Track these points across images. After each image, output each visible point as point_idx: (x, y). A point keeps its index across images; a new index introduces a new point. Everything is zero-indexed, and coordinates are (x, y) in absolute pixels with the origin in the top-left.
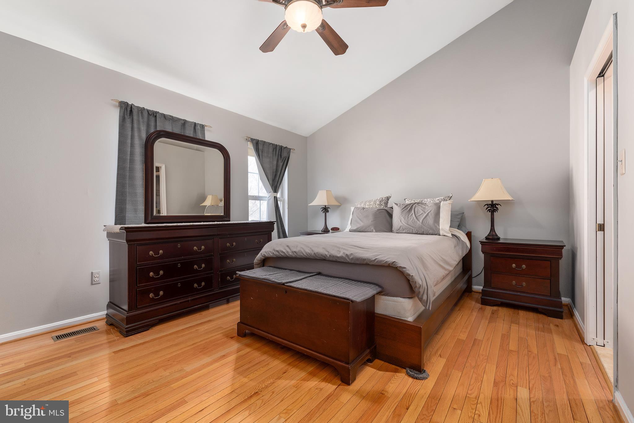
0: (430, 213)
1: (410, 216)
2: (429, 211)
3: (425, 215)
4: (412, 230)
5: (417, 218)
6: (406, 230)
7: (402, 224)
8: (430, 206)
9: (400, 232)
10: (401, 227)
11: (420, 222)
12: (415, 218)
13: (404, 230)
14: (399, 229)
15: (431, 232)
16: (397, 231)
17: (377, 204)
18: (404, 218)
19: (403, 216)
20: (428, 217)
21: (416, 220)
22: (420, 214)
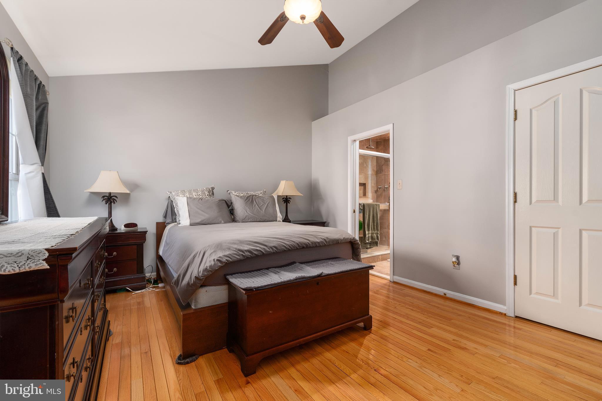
0: (269, 204)
1: (253, 206)
2: (268, 202)
3: (266, 205)
4: (257, 218)
5: (260, 208)
6: (251, 219)
7: (248, 214)
8: (268, 199)
9: (246, 221)
10: (247, 217)
11: (263, 211)
12: (258, 208)
13: (250, 219)
14: (245, 219)
15: (271, 219)
16: (242, 220)
17: (206, 195)
18: (249, 209)
19: (248, 207)
20: (268, 207)
21: (260, 210)
22: (261, 205)
